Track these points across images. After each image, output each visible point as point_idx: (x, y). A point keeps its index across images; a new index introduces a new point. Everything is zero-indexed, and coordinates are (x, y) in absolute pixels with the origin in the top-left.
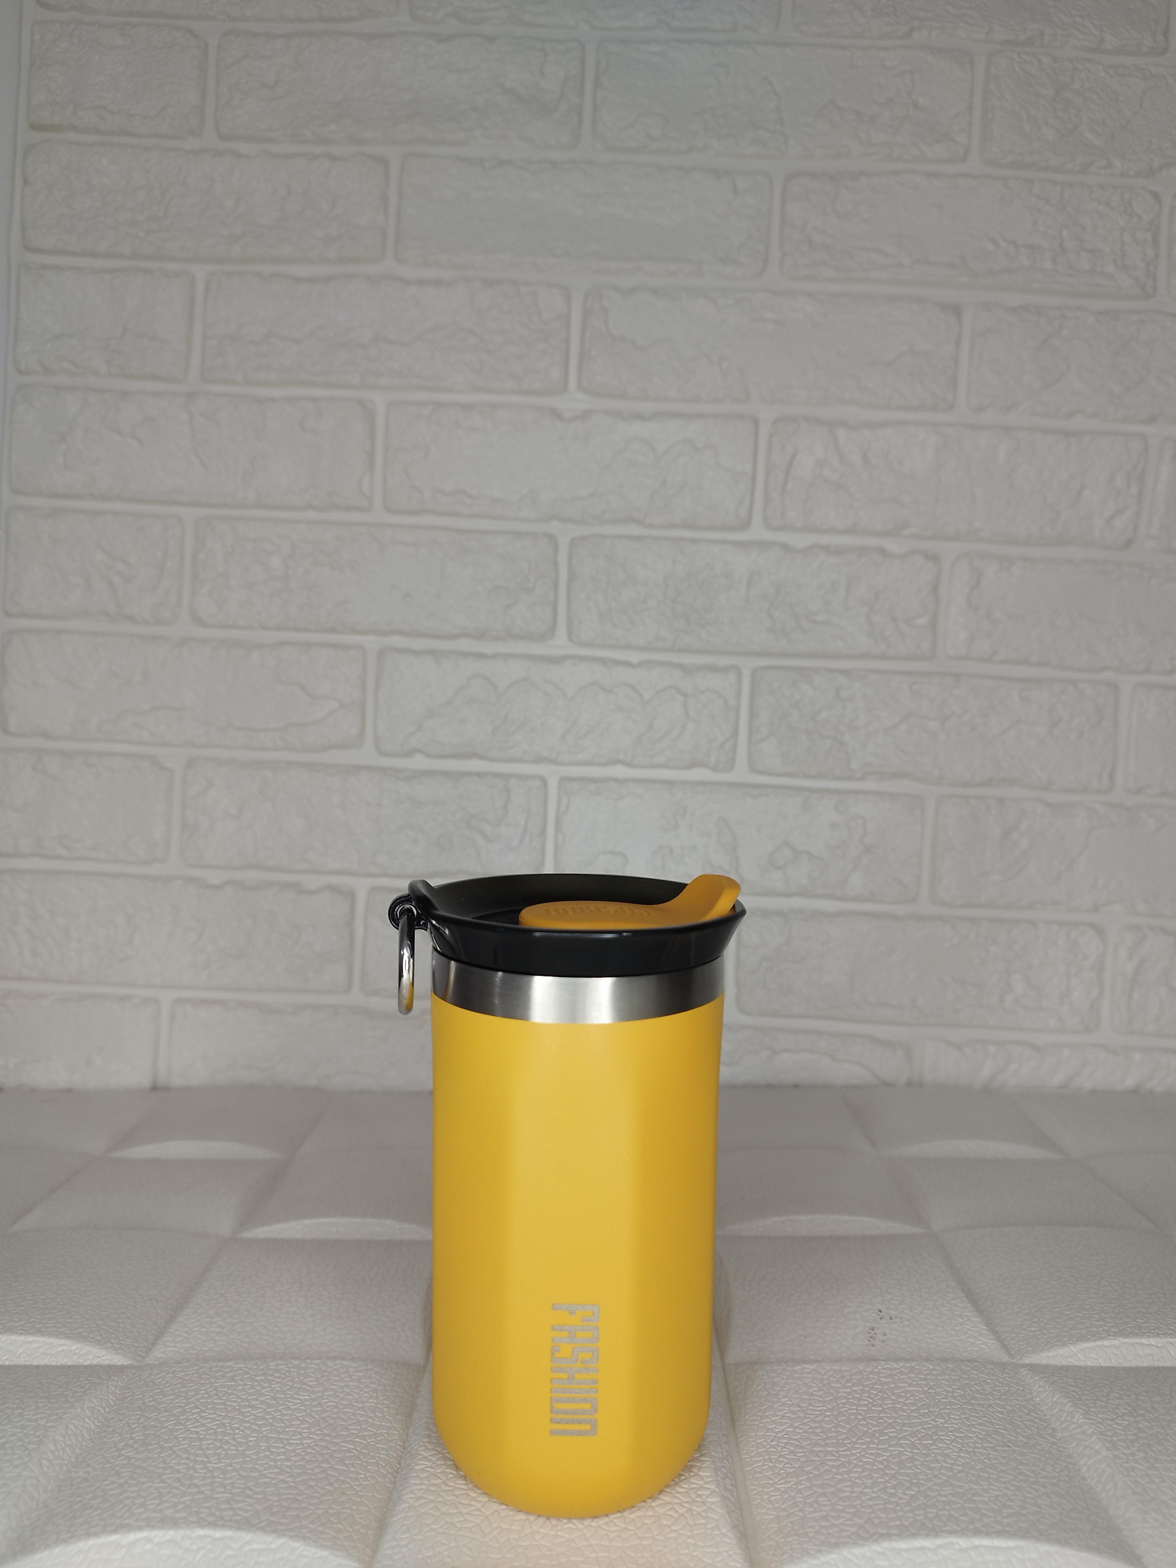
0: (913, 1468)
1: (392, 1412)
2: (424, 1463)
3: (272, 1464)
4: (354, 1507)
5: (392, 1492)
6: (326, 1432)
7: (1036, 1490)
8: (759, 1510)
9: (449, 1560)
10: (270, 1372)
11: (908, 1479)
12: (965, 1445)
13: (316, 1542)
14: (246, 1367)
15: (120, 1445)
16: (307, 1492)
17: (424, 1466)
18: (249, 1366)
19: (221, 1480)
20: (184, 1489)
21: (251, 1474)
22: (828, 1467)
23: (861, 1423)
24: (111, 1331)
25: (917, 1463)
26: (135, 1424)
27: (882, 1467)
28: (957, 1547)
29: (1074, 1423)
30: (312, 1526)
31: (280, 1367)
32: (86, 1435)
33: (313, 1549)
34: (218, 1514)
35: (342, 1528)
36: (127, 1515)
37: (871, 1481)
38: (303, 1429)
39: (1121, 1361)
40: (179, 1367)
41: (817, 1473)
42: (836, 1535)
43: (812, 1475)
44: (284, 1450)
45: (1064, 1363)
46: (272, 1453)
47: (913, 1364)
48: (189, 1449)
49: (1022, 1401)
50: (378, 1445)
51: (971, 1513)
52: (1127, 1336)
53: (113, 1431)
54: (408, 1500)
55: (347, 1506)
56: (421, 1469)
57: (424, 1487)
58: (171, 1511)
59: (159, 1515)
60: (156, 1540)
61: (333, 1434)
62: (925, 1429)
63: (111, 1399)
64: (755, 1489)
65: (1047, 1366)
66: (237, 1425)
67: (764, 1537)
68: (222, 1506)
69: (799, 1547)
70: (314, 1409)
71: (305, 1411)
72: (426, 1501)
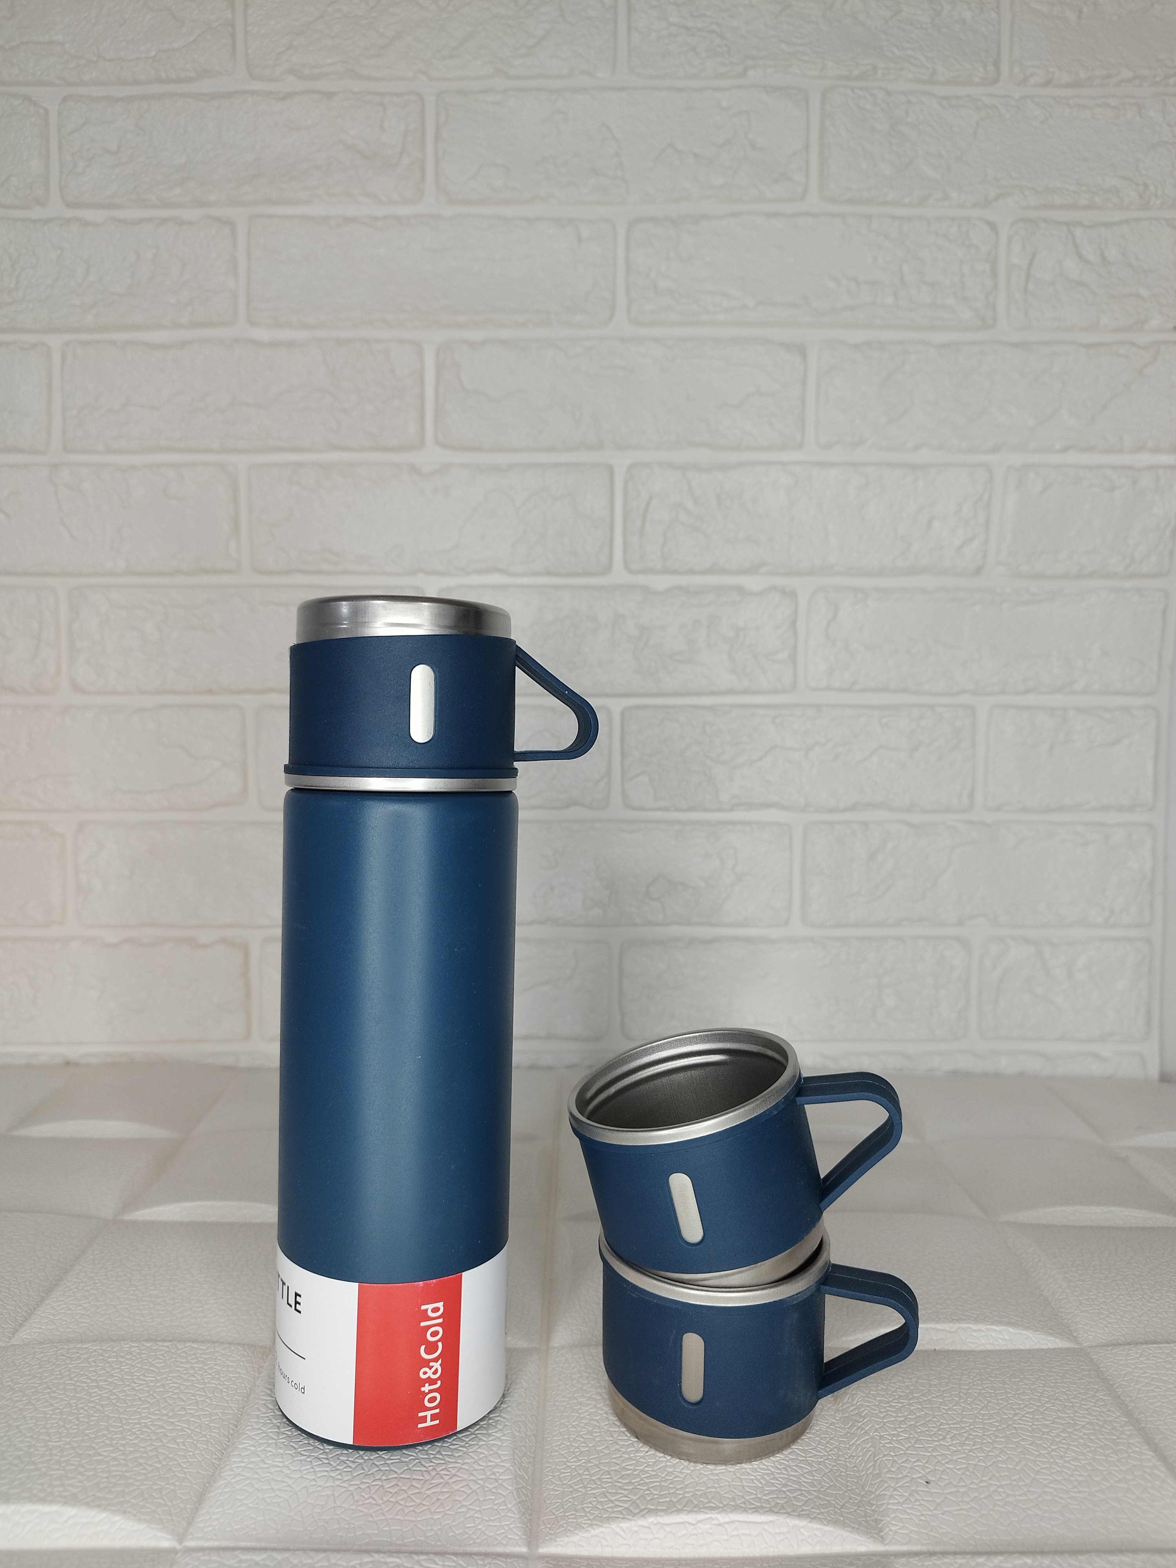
1: (230, 1392)
2: (245, 1442)
3: (108, 1442)
4: (178, 1483)
5: (215, 1469)
6: (165, 1412)
8: (547, 1486)
9: (254, 1533)
10: (123, 1355)
13: (135, 1515)
14: (101, 1349)
16: (135, 1469)
17: (247, 1445)
18: (104, 1349)
19: (58, 1457)
20: (22, 1466)
21: (87, 1452)
22: (618, 1447)
28: (716, 1522)
30: (134, 1501)
31: (132, 1349)
34: (49, 1490)
35: (164, 1503)
37: (654, 1460)
38: (144, 1409)
40: (39, 1349)
42: (610, 1510)
43: (602, 1454)
44: (121, 1429)
46: (110, 1433)
48: (33, 1427)
50: (210, 1424)
54: (227, 1477)
55: (171, 1482)
56: (243, 1448)
57: (243, 1465)
58: (8, 1487)
61: (171, 1414)
64: (550, 1467)
66: (81, 1406)
67: (546, 1511)
68: (56, 1483)
69: (575, 1521)
70: (157, 1390)
71: (149, 1392)
72: (244, 1477)
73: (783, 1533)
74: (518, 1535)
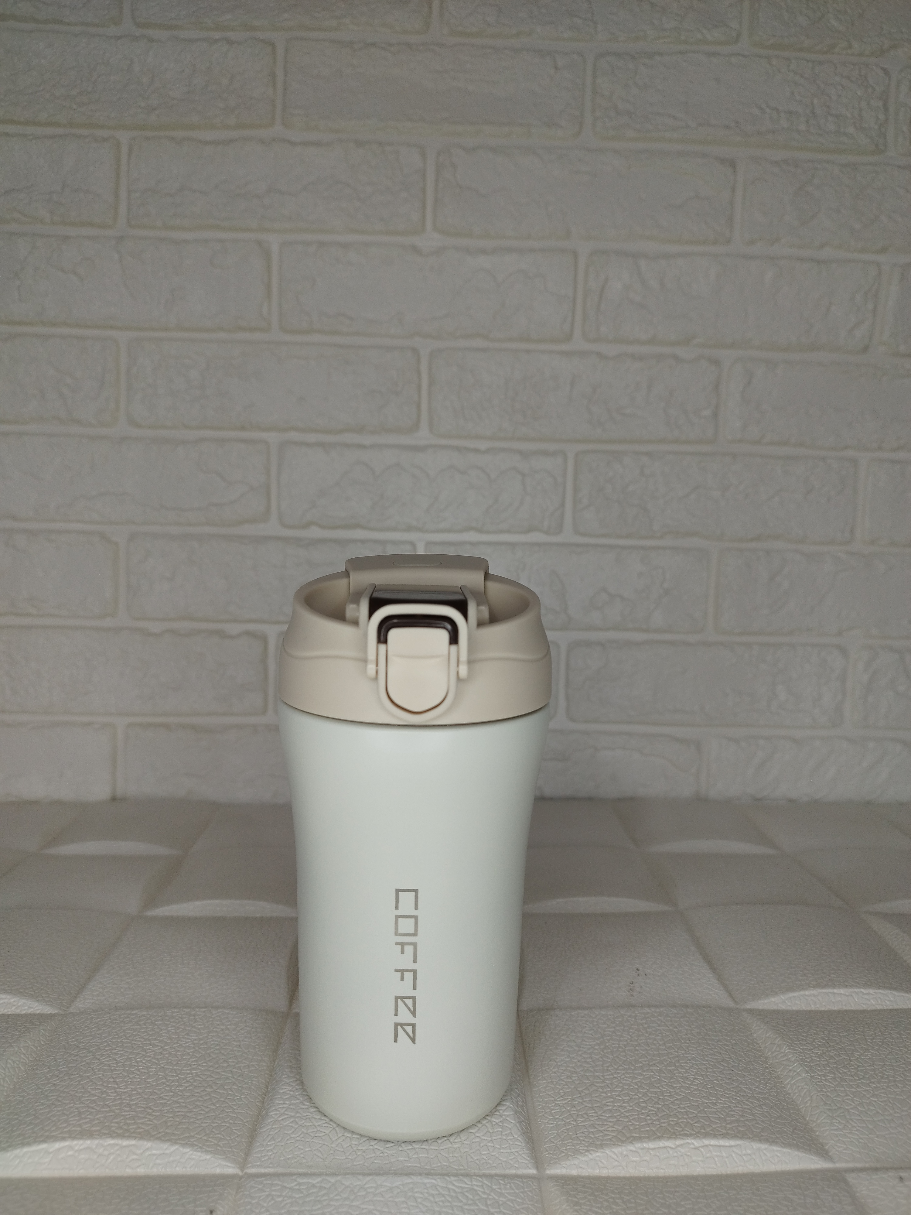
0: (661, 1088)
1: (262, 1048)
2: (284, 1087)
3: (168, 1089)
4: (230, 1121)
5: (261, 1109)
6: (210, 1064)
7: (752, 1103)
8: (542, 1120)
9: (304, 1161)
10: (167, 1018)
11: (656, 1096)
12: (700, 1070)
13: (201, 1148)
14: (148, 1015)
15: (48, 1076)
16: (195, 1110)
17: (285, 1090)
18: (150, 1014)
19: (128, 1101)
20: (98, 1108)
21: (150, 1097)
22: (596, 1088)
23: (621, 1054)
24: (42, 987)
25: (663, 1084)
26: (59, 1059)
27: (636, 1087)
28: (692, 1146)
29: (782, 1053)
30: (198, 1136)
31: (175, 1014)
32: (23, 1069)
33: (199, 1154)
34: (125, 1127)
35: (223, 1137)
36: (53, 1129)
37: (628, 1098)
38: (192, 1062)
39: (818, 1006)
40: (96, 1015)
41: (587, 1092)
42: (601, 1138)
43: (584, 1094)
44: (177, 1078)
45: (775, 1008)
46: (168, 1081)
47: (662, 1009)
48: (102, 1077)
49: (743, 1036)
50: (250, 1074)
51: (703, 1121)
52: (823, 987)
53: (43, 1064)
54: (273, 1116)
55: (226, 1121)
56: (283, 1092)
57: (286, 1106)
58: (89, 1125)
59: (79, 1129)
60: (76, 1148)
61: (216, 1066)
62: (669, 1058)
63: (42, 1040)
64: (541, 1105)
65: (763, 1010)
66: (141, 1059)
67: (546, 1140)
68: (128, 1122)
69: (573, 1147)
70: (201, 1047)
71: (194, 1048)
72: (288, 1116)
73: (750, 1155)
74: (527, 1160)
